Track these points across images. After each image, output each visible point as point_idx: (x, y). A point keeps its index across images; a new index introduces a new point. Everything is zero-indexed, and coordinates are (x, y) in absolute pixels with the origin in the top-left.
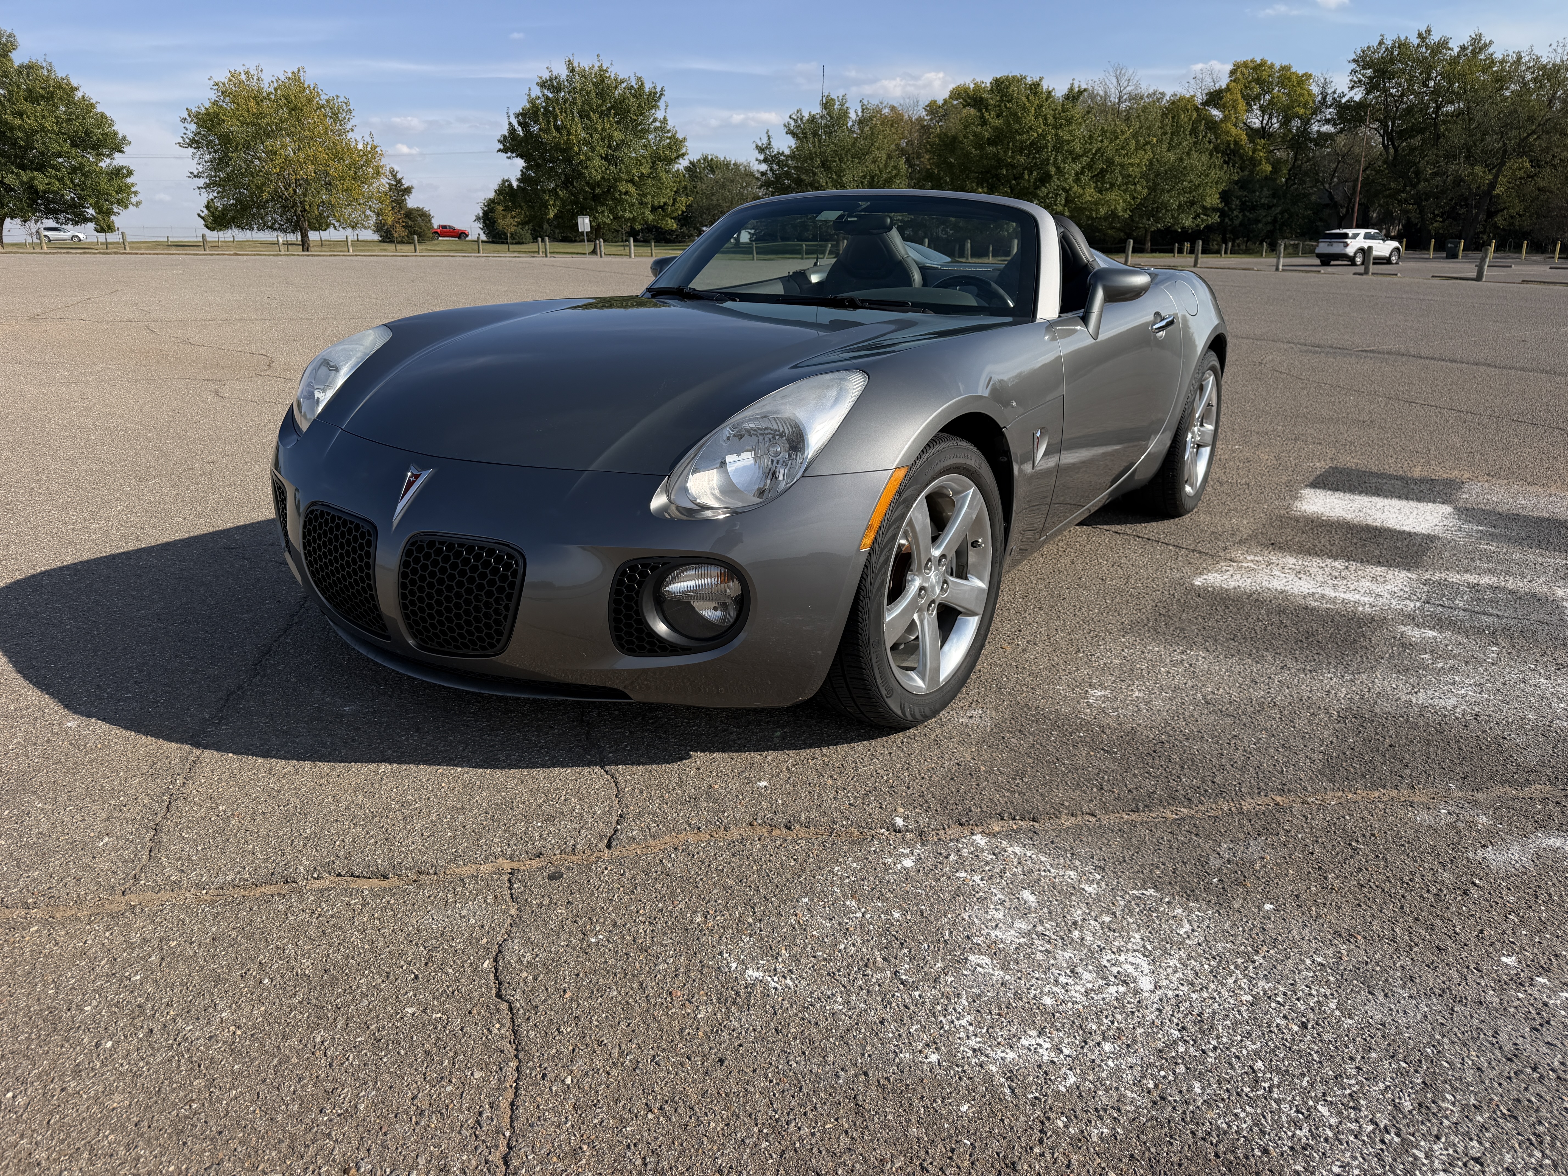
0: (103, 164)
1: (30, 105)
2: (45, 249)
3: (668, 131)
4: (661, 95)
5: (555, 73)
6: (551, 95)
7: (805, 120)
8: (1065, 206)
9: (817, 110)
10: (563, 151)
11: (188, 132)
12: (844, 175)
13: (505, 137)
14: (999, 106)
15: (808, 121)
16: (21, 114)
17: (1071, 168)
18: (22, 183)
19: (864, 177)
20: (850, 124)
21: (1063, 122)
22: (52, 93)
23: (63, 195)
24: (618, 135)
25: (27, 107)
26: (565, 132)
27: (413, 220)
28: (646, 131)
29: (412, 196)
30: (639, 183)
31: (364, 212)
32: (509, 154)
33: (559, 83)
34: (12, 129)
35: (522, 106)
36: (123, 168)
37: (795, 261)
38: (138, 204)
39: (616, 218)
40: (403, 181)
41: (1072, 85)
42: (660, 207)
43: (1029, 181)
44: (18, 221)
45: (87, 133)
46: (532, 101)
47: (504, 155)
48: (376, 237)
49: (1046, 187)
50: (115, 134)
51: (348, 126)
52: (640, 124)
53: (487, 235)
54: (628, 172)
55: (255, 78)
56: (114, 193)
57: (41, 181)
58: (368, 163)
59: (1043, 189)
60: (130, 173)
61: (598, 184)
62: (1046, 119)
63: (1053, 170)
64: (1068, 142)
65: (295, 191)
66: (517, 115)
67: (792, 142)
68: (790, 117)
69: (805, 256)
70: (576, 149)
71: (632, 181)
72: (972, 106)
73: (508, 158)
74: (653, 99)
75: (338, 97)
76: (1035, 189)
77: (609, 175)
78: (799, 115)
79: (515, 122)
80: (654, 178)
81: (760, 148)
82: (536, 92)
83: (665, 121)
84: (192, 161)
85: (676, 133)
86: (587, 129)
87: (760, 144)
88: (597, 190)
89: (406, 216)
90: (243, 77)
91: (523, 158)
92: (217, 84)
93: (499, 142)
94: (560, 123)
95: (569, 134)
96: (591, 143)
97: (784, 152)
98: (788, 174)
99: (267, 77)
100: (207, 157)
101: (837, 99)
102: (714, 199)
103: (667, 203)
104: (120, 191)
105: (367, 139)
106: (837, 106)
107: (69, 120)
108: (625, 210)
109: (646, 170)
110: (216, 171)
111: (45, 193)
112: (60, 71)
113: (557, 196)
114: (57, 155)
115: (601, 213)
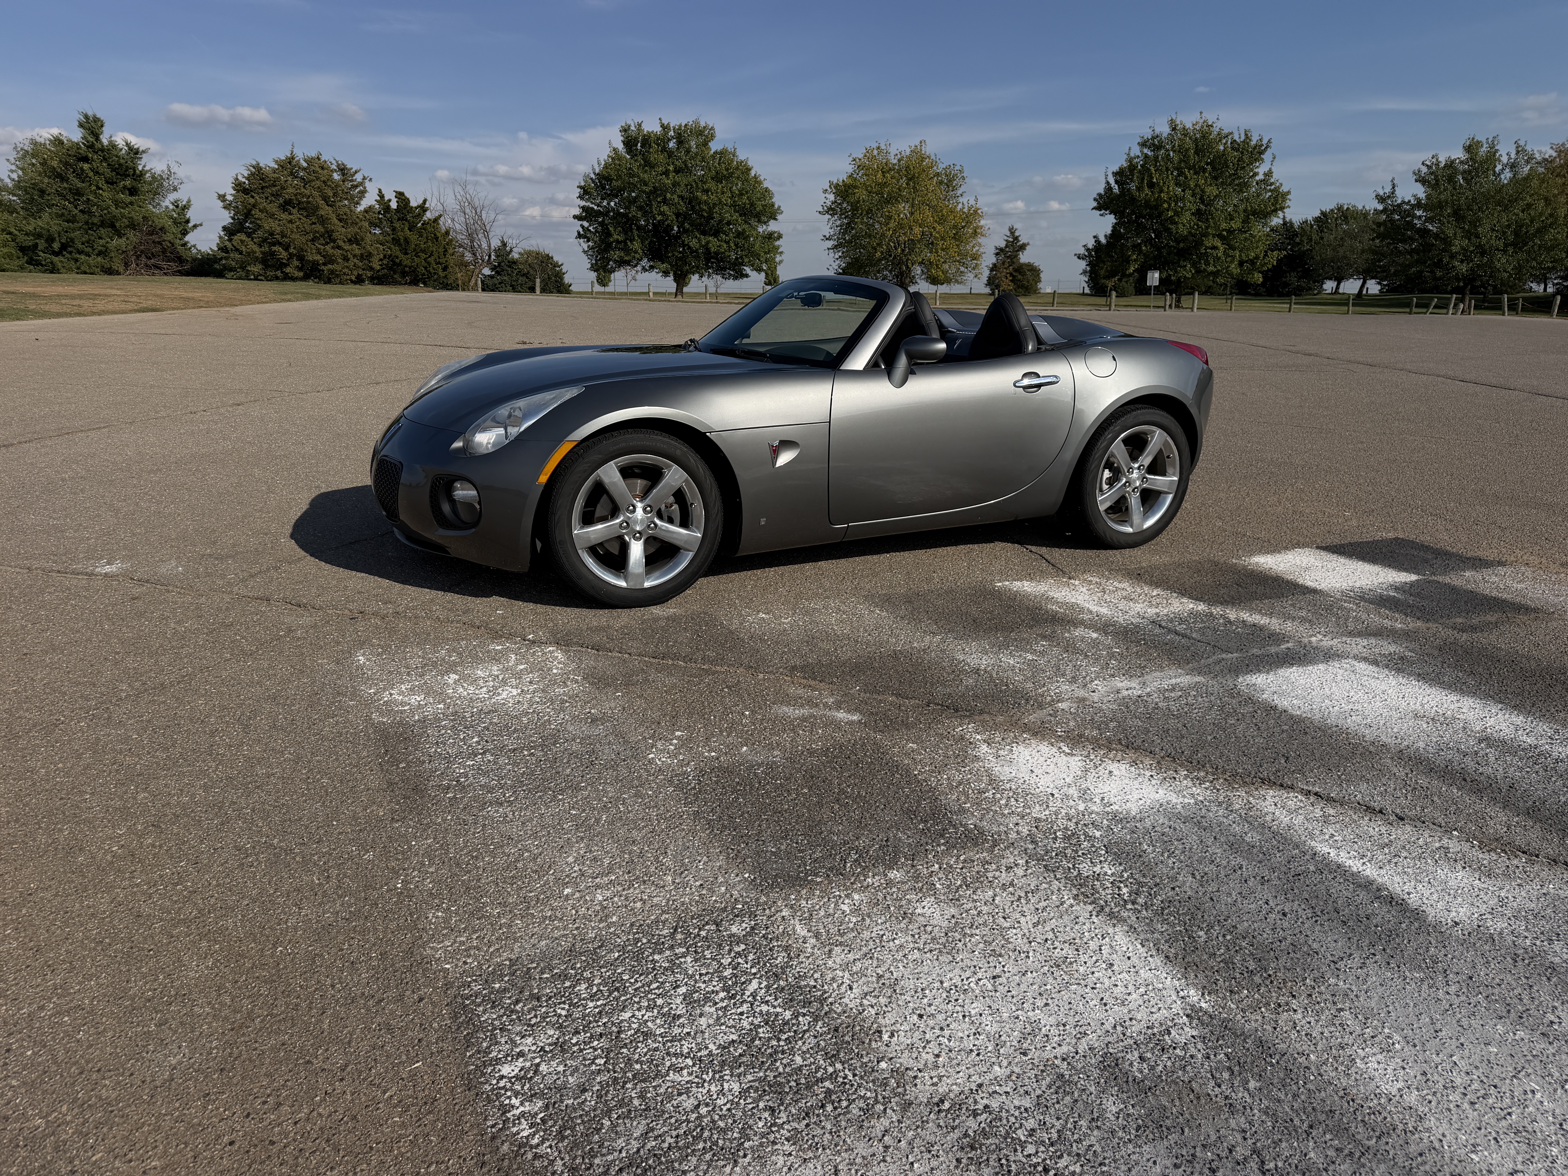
0: (760, 230)
1: (714, 183)
2: (707, 300)
3: (1271, 184)
4: (1267, 147)
5: (1157, 131)
6: (1149, 153)
7: (1442, 165)
9: (1459, 154)
10: (1156, 207)
11: (827, 201)
12: (1481, 225)
13: (1100, 195)
15: (1444, 168)
16: (706, 191)
18: (701, 246)
19: (1509, 226)
20: (1499, 168)
22: (732, 173)
23: (729, 256)
24: (1212, 191)
25: (711, 185)
26: (1157, 190)
27: (1023, 274)
28: (1247, 184)
29: (1025, 252)
30: (1227, 238)
31: (958, 269)
32: (1102, 212)
33: (1161, 142)
34: (700, 203)
35: (1119, 165)
36: (775, 232)
37: (1402, 315)
39: (1198, 271)
40: (1020, 238)
42: (1249, 261)
44: (697, 277)
45: (752, 204)
46: (1130, 160)
47: (1099, 212)
50: (773, 205)
51: (959, 192)
52: (1240, 178)
53: (1091, 288)
54: (1217, 228)
55: (885, 152)
56: (762, 254)
57: (714, 243)
58: (969, 223)
60: (780, 237)
61: (1184, 239)
65: (903, 251)
66: (1115, 174)
67: (1421, 191)
68: (1423, 164)
69: (1414, 310)
70: (1166, 205)
71: (1220, 236)
73: (1101, 215)
74: (1259, 151)
75: (954, 166)
77: (1196, 230)
78: (1434, 160)
79: (1112, 181)
80: (1245, 232)
81: (1381, 197)
82: (1136, 151)
83: (1269, 174)
84: (826, 226)
85: (1279, 187)
86: (1180, 186)
87: (1381, 193)
88: (1182, 245)
89: (1016, 270)
90: (875, 152)
91: (1115, 214)
92: (854, 160)
93: (1095, 199)
94: (1155, 180)
95: (1161, 191)
96: (1182, 199)
97: (1409, 201)
98: (1410, 225)
99: (893, 150)
100: (838, 223)
101: (1484, 141)
102: (1341, 251)
103: (1257, 257)
104: (769, 252)
105: (972, 202)
106: (1484, 149)
107: (741, 194)
108: (1209, 265)
109: (1236, 225)
110: (844, 234)
111: (716, 253)
112: (741, 156)
113: (1140, 251)
114: (729, 223)
115: (1181, 267)
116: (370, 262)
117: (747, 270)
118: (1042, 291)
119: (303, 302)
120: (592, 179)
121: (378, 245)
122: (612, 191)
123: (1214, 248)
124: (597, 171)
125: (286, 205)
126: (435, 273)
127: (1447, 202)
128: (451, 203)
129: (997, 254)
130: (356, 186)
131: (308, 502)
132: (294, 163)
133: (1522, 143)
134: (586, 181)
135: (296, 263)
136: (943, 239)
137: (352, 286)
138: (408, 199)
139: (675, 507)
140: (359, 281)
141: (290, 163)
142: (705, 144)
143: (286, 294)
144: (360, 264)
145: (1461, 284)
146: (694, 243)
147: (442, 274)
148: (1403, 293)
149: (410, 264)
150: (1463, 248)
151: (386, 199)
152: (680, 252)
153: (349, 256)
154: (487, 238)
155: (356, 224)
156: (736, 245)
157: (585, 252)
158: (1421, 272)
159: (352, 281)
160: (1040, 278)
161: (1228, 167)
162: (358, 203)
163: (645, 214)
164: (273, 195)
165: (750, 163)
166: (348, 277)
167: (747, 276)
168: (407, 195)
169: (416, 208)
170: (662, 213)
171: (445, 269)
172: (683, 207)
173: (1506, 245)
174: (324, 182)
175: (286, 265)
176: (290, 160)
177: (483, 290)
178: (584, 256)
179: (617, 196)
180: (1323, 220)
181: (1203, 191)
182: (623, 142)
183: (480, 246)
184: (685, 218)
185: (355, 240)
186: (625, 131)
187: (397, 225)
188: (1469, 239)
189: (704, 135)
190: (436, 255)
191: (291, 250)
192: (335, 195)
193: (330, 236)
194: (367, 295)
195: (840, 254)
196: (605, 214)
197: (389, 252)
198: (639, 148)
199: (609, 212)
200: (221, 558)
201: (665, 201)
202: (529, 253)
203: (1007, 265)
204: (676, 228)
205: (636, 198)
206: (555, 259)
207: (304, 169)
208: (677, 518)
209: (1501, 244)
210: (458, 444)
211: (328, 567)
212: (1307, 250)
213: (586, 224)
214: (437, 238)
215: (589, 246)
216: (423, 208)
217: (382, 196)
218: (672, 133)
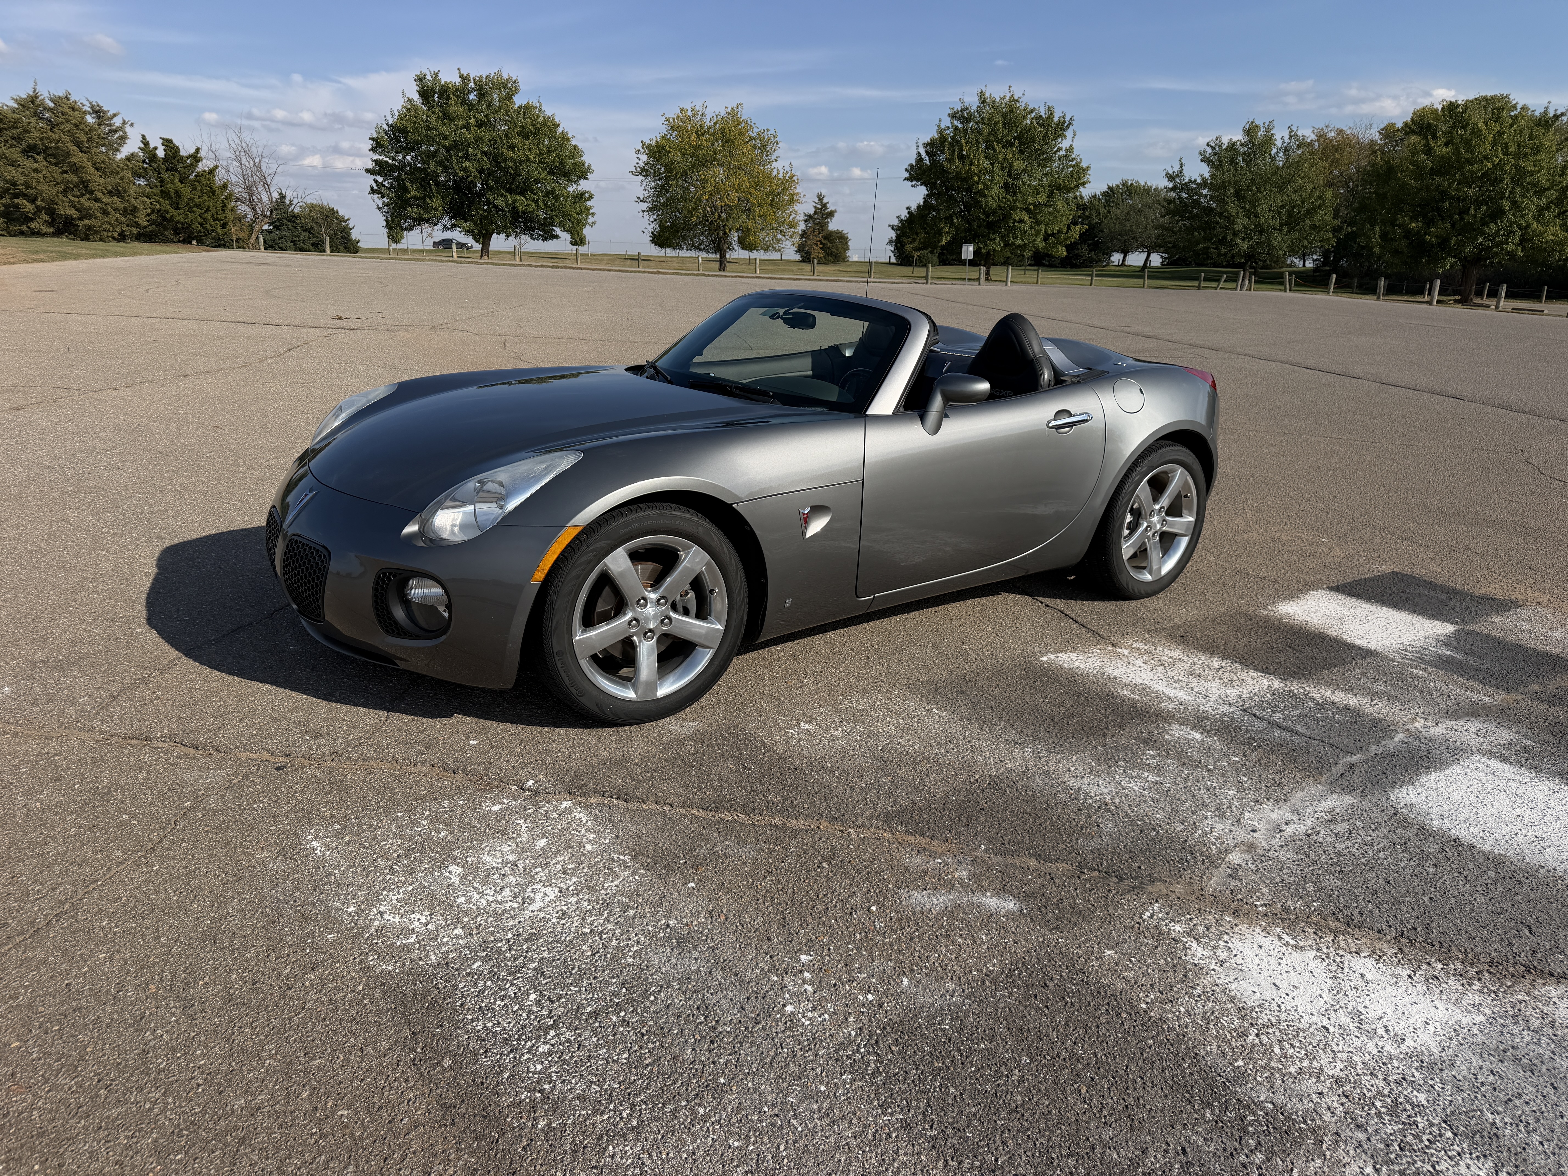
0: (570, 189)
1: (520, 139)
2: (518, 262)
3: (1073, 160)
4: (1070, 124)
5: (966, 105)
6: (960, 126)
7: (1224, 147)
8: (1518, 245)
9: (1238, 136)
10: (964, 180)
11: (640, 162)
12: (1259, 205)
13: (911, 166)
14: (1451, 132)
15: (1226, 149)
16: (512, 147)
17: (1531, 204)
18: (508, 204)
19: (1283, 207)
20: (1274, 151)
21: (1529, 151)
22: (539, 129)
23: (537, 216)
24: (1019, 165)
25: (517, 140)
26: (967, 162)
27: (832, 241)
28: (1051, 159)
29: (834, 219)
30: (1033, 211)
31: (775, 236)
32: (914, 183)
33: (969, 114)
34: (506, 160)
35: (931, 136)
36: (585, 192)
38: (594, 223)
39: (1007, 245)
40: (828, 206)
41: (1547, 108)
42: (1053, 235)
43: (1475, 216)
44: (503, 236)
45: (561, 162)
46: (941, 132)
47: (910, 183)
48: (798, 257)
49: (1496, 224)
50: (583, 164)
51: (773, 157)
52: (1044, 153)
53: (897, 258)
54: (1025, 201)
55: (700, 113)
56: (574, 215)
57: (521, 203)
58: (785, 189)
59: (1493, 226)
60: (591, 197)
61: (994, 212)
62: (1507, 147)
63: (1506, 205)
64: (1531, 174)
65: (720, 216)
66: (926, 145)
67: (1205, 171)
68: (1208, 144)
69: (1203, 284)
70: (976, 178)
71: (1028, 210)
72: (1416, 133)
73: (913, 186)
74: (1061, 128)
75: (768, 130)
76: (1483, 225)
77: (1005, 203)
78: (1217, 142)
79: (922, 151)
80: (1050, 206)
81: (1171, 176)
82: (946, 122)
83: (1070, 150)
84: (640, 187)
85: (1080, 162)
86: (989, 159)
87: (1171, 173)
88: (991, 218)
89: (825, 238)
90: (690, 113)
91: (926, 186)
92: (667, 120)
93: (906, 170)
94: (964, 153)
95: (971, 164)
96: (991, 173)
97: (1195, 180)
98: (1197, 203)
99: (710, 113)
100: (652, 184)
101: (1262, 125)
102: (1128, 224)
103: (1059, 232)
104: (580, 213)
105: (787, 168)
106: (1261, 133)
107: (549, 152)
108: (1017, 238)
109: (1042, 198)
110: (658, 197)
111: (524, 213)
112: (548, 110)
113: (952, 224)
114: (537, 181)
115: (991, 240)
116: (135, 217)
117: (558, 231)
118: (850, 260)
119: (60, 263)
120: (384, 130)
121: (145, 199)
122: (407, 144)
123: (1021, 221)
124: (390, 122)
125: (30, 151)
126: (213, 231)
127: (1229, 181)
128: (226, 154)
129: (806, 221)
130: (115, 131)
131: (154, 564)
132: (38, 102)
133: (1294, 129)
134: (379, 133)
135: (46, 217)
136: (760, 205)
137: (114, 243)
138: (178, 148)
139: (691, 595)
140: (122, 238)
141: (32, 102)
142: (509, 98)
143: (37, 252)
144: (123, 219)
145: (1243, 260)
146: (500, 201)
147: (220, 231)
148: (1181, 266)
149: (183, 220)
150: (1244, 227)
151: (152, 146)
152: (485, 211)
153: (109, 209)
154: (268, 190)
155: (117, 173)
156: (545, 204)
157: (379, 208)
158: (1208, 248)
159: (114, 238)
160: (848, 246)
161: (1034, 141)
162: (118, 150)
163: (445, 169)
164: (14, 138)
165: (557, 120)
166: (109, 234)
167: (557, 237)
168: (177, 142)
169: (188, 158)
170: (465, 170)
171: (224, 226)
172: (487, 164)
173: (1281, 225)
174: (75, 125)
175: (32, 220)
176: (33, 99)
177: (266, 249)
178: (379, 212)
179: (413, 149)
180: (1110, 194)
181: (1011, 165)
182: (419, 92)
183: (260, 200)
184: (489, 175)
185: (116, 192)
186: (421, 80)
187: (166, 176)
188: (1249, 218)
189: (508, 88)
190: (213, 210)
191: (39, 203)
192: (89, 140)
193: (86, 187)
194: (135, 254)
195: (655, 217)
196: (401, 168)
197: (158, 206)
198: (436, 99)
199: (405, 166)
200: (62, 666)
201: (467, 157)
202: (312, 207)
203: (817, 232)
204: (479, 185)
205: (436, 151)
206: (341, 213)
207: (50, 110)
208: (693, 608)
209: (1277, 223)
210: (412, 528)
211: (216, 674)
212: (1096, 223)
213: (380, 179)
214: (214, 192)
215: (383, 203)
216: (196, 158)
217: (146, 143)
218: (472, 85)
